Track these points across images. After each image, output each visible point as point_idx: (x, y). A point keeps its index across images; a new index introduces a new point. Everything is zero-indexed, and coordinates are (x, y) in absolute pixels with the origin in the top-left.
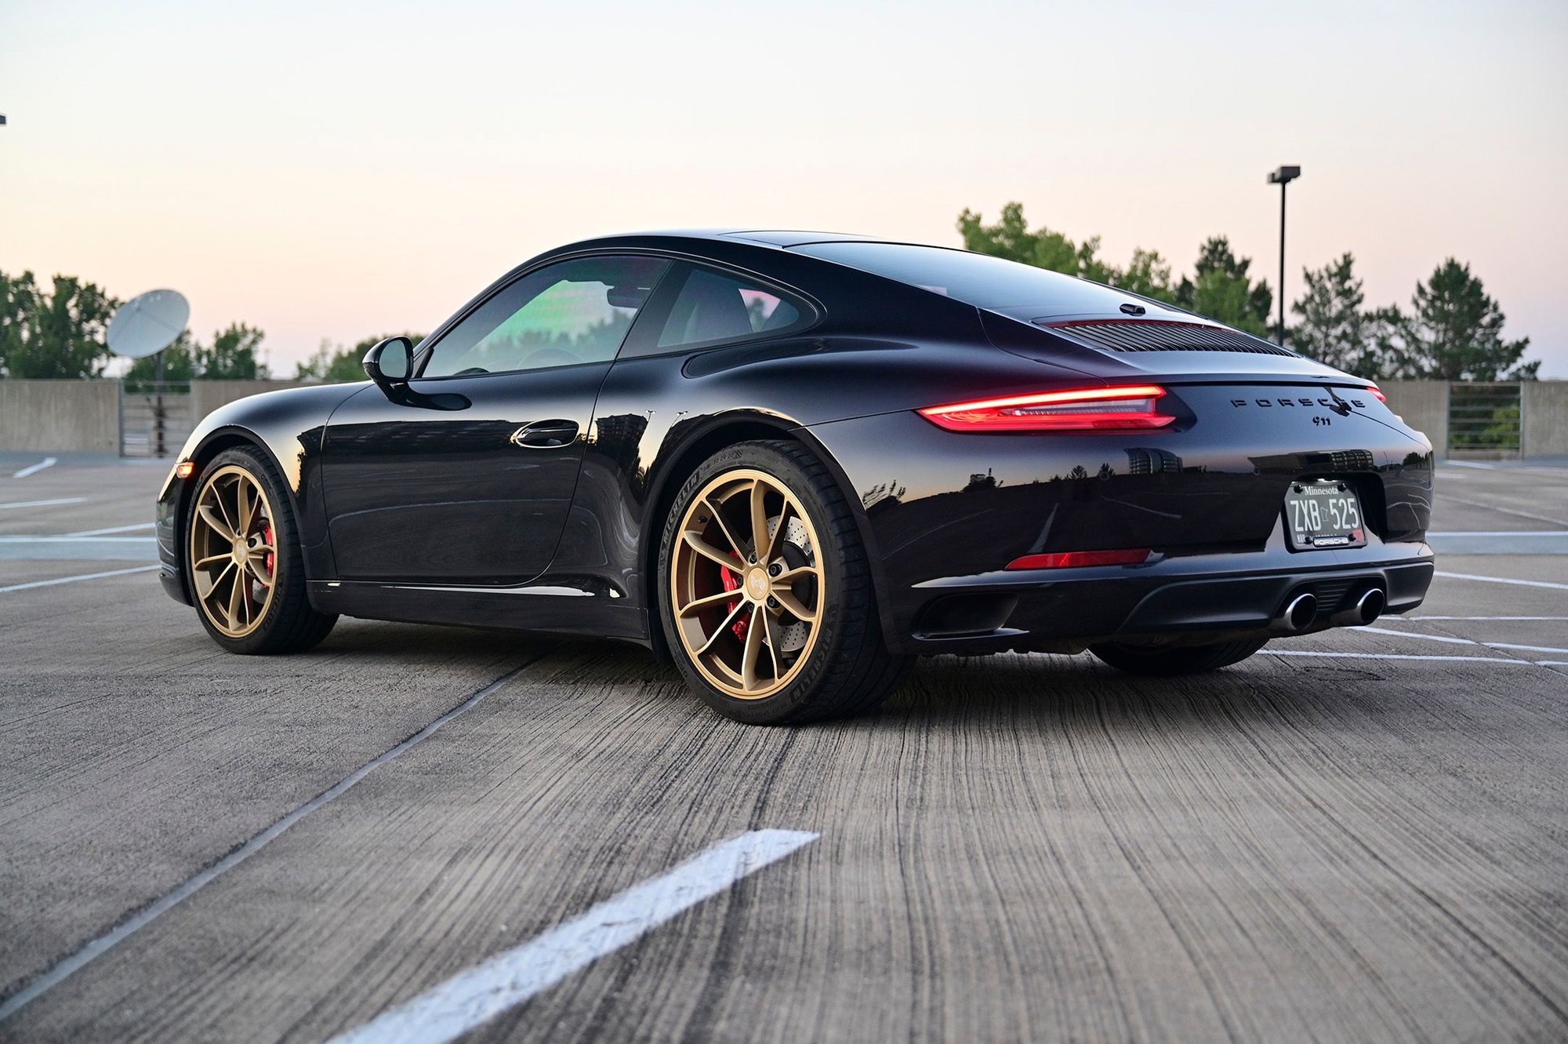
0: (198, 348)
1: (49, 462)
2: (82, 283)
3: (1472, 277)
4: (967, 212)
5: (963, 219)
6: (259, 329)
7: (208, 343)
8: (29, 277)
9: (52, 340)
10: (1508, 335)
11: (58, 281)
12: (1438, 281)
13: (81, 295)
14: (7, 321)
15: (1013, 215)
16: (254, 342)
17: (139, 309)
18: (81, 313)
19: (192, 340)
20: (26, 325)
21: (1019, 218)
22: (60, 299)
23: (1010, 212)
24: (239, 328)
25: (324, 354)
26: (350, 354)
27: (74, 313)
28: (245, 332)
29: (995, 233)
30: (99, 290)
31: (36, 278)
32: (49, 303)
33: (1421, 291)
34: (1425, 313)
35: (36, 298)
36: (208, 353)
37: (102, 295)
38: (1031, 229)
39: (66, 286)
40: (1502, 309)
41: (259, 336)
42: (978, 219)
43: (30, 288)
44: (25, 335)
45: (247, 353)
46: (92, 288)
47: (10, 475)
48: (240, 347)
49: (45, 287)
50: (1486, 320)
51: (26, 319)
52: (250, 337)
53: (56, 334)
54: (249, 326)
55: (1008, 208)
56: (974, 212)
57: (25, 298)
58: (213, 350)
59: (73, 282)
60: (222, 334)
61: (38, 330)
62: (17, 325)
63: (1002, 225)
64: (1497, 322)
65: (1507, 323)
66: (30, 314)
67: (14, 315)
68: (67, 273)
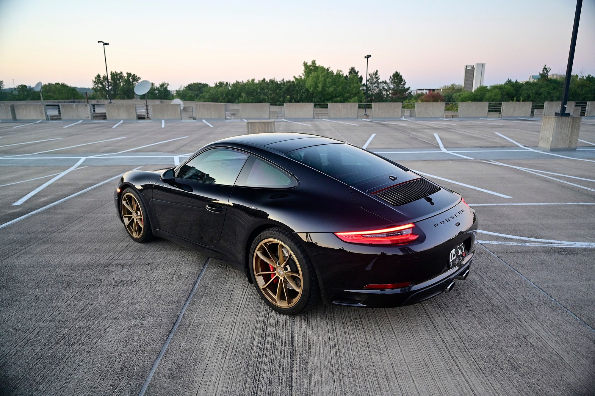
0: (156, 87)
1: (122, 121)
2: (132, 74)
3: (400, 75)
4: (305, 62)
5: (304, 63)
6: (168, 83)
7: (158, 86)
8: (121, 73)
9: (127, 86)
10: (406, 86)
11: (127, 73)
12: (394, 76)
13: (132, 77)
14: (118, 82)
15: (314, 62)
16: (167, 86)
17: (140, 85)
18: (133, 80)
19: (155, 85)
20: (122, 83)
21: (315, 63)
22: (128, 77)
23: (313, 62)
24: (164, 83)
25: (181, 88)
26: (187, 86)
27: (131, 80)
28: (165, 84)
29: (311, 66)
30: (136, 75)
31: (123, 73)
32: (126, 78)
33: (391, 77)
34: (391, 82)
35: (123, 77)
36: (158, 88)
37: (136, 76)
38: (317, 65)
39: (129, 75)
40: (405, 81)
41: (168, 84)
42: (307, 63)
43: (122, 75)
44: (122, 84)
45: (166, 88)
46: (134, 75)
47: (112, 127)
48: (164, 87)
49: (125, 75)
50: (402, 83)
51: (122, 81)
52: (166, 85)
53: (128, 84)
54: (166, 83)
55: (313, 61)
56: (306, 62)
57: (121, 77)
58: (159, 87)
59: (130, 74)
60: (161, 84)
61: (124, 83)
62: (120, 83)
63: (312, 64)
64: (404, 84)
65: (406, 84)
66: (122, 80)
67: (119, 81)
68: (129, 72)
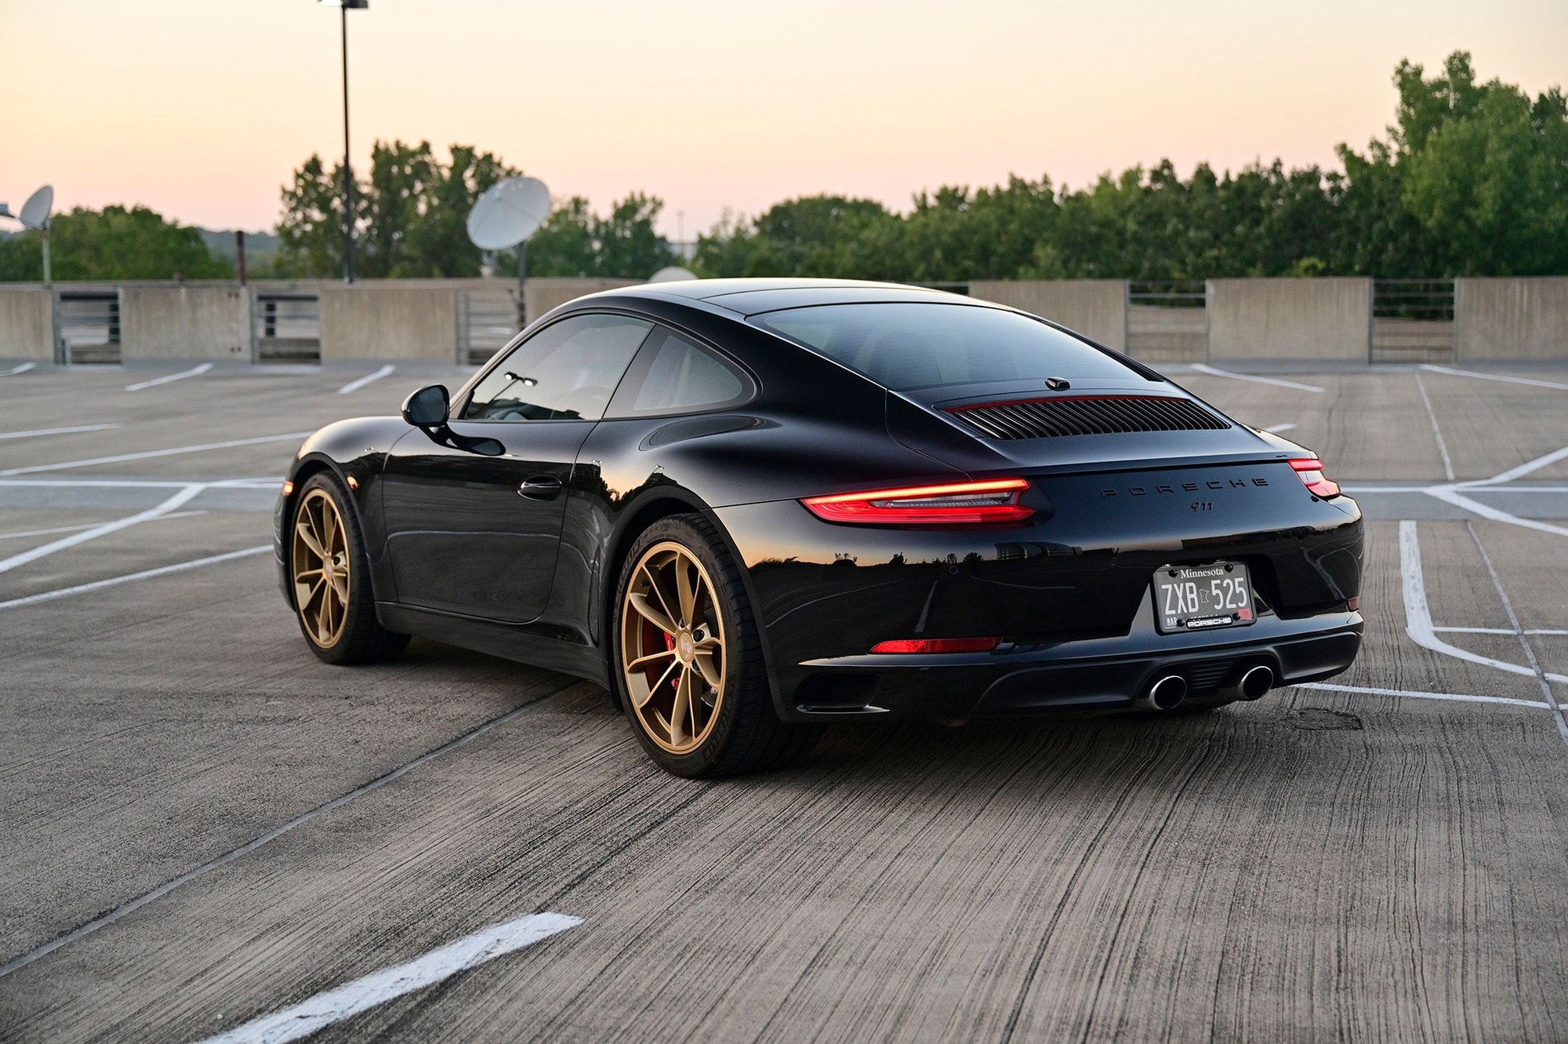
0: (596, 219)
1: (387, 370)
2: (479, 153)
4: (1405, 63)
5: (1400, 72)
6: (659, 197)
7: (606, 213)
8: (425, 148)
9: (449, 214)
11: (455, 150)
13: (478, 166)
14: (405, 193)
15: (1459, 65)
16: (653, 211)
17: (500, 199)
18: (479, 183)
19: (591, 210)
20: (423, 198)
21: (1465, 68)
22: (457, 170)
23: (1456, 62)
24: (637, 198)
25: (725, 223)
26: (764, 217)
27: (471, 184)
28: (643, 201)
29: (1440, 85)
30: (496, 159)
31: (433, 148)
32: (446, 173)
35: (433, 170)
36: (606, 224)
37: (499, 165)
38: (1478, 82)
39: (465, 156)
41: (658, 205)
42: (1418, 72)
43: (427, 158)
44: (422, 208)
45: (646, 223)
46: (488, 158)
47: (335, 390)
48: (639, 217)
49: (442, 158)
51: (424, 191)
52: (649, 206)
53: (453, 207)
54: (648, 195)
55: (1453, 58)
56: (1413, 63)
57: (423, 170)
58: (611, 221)
59: (469, 152)
60: (621, 203)
61: (435, 202)
62: (414, 198)
63: (1447, 77)
66: (429, 185)
67: (411, 187)
68: (464, 143)
